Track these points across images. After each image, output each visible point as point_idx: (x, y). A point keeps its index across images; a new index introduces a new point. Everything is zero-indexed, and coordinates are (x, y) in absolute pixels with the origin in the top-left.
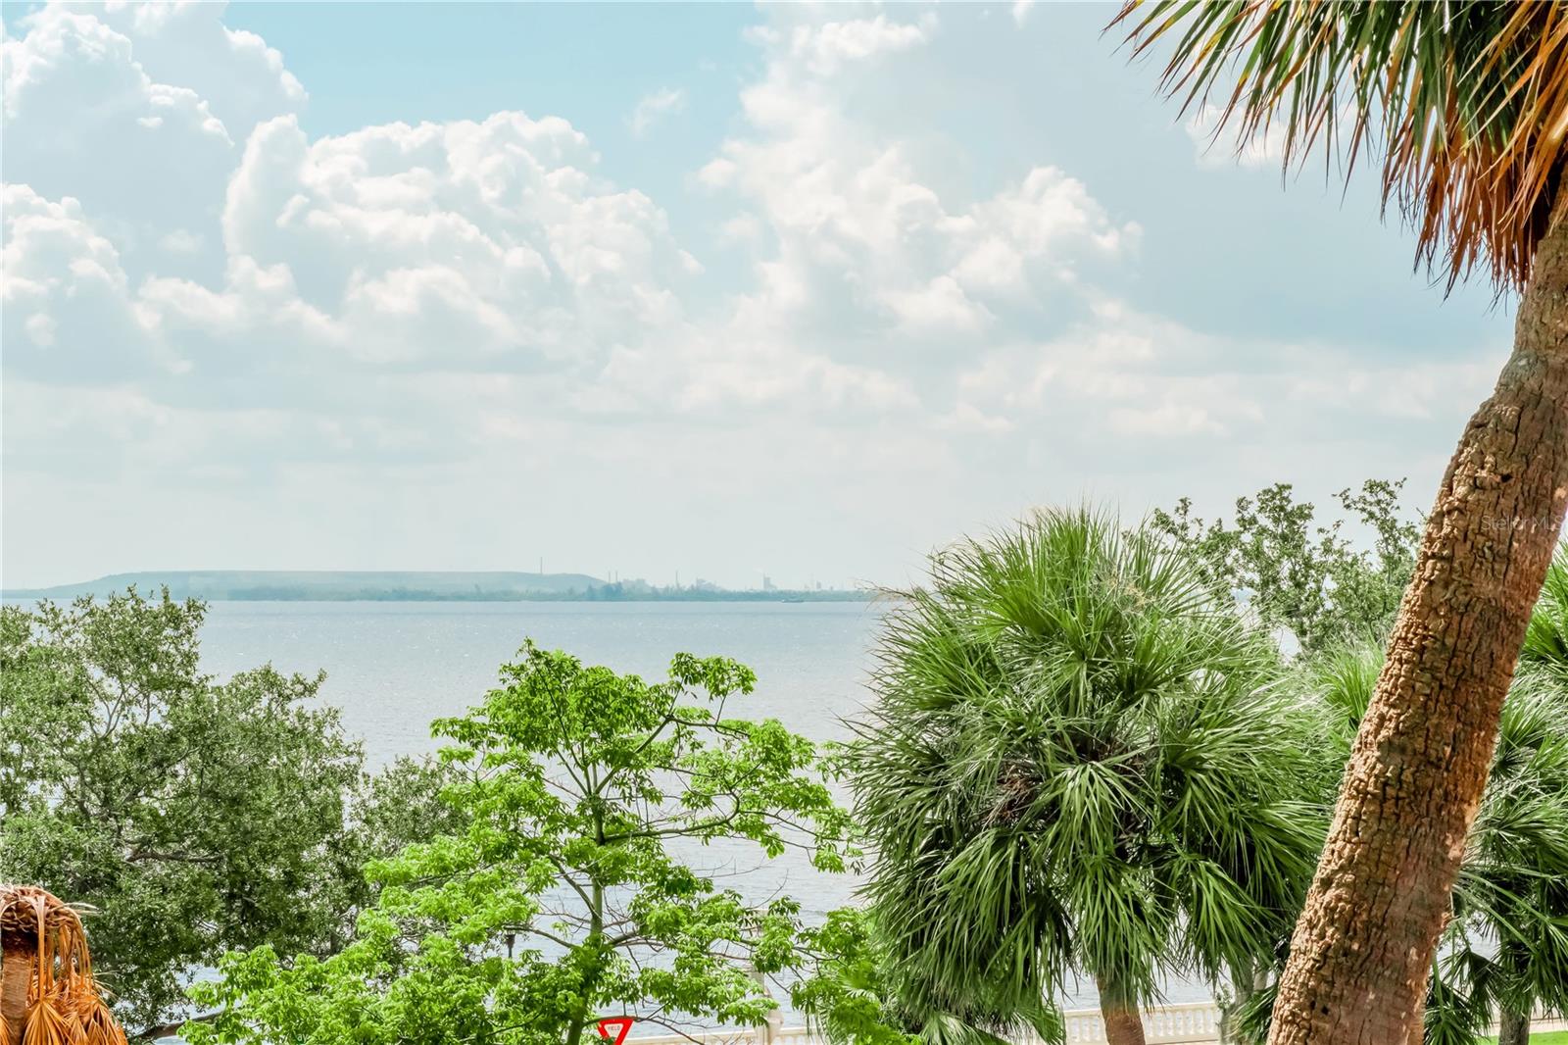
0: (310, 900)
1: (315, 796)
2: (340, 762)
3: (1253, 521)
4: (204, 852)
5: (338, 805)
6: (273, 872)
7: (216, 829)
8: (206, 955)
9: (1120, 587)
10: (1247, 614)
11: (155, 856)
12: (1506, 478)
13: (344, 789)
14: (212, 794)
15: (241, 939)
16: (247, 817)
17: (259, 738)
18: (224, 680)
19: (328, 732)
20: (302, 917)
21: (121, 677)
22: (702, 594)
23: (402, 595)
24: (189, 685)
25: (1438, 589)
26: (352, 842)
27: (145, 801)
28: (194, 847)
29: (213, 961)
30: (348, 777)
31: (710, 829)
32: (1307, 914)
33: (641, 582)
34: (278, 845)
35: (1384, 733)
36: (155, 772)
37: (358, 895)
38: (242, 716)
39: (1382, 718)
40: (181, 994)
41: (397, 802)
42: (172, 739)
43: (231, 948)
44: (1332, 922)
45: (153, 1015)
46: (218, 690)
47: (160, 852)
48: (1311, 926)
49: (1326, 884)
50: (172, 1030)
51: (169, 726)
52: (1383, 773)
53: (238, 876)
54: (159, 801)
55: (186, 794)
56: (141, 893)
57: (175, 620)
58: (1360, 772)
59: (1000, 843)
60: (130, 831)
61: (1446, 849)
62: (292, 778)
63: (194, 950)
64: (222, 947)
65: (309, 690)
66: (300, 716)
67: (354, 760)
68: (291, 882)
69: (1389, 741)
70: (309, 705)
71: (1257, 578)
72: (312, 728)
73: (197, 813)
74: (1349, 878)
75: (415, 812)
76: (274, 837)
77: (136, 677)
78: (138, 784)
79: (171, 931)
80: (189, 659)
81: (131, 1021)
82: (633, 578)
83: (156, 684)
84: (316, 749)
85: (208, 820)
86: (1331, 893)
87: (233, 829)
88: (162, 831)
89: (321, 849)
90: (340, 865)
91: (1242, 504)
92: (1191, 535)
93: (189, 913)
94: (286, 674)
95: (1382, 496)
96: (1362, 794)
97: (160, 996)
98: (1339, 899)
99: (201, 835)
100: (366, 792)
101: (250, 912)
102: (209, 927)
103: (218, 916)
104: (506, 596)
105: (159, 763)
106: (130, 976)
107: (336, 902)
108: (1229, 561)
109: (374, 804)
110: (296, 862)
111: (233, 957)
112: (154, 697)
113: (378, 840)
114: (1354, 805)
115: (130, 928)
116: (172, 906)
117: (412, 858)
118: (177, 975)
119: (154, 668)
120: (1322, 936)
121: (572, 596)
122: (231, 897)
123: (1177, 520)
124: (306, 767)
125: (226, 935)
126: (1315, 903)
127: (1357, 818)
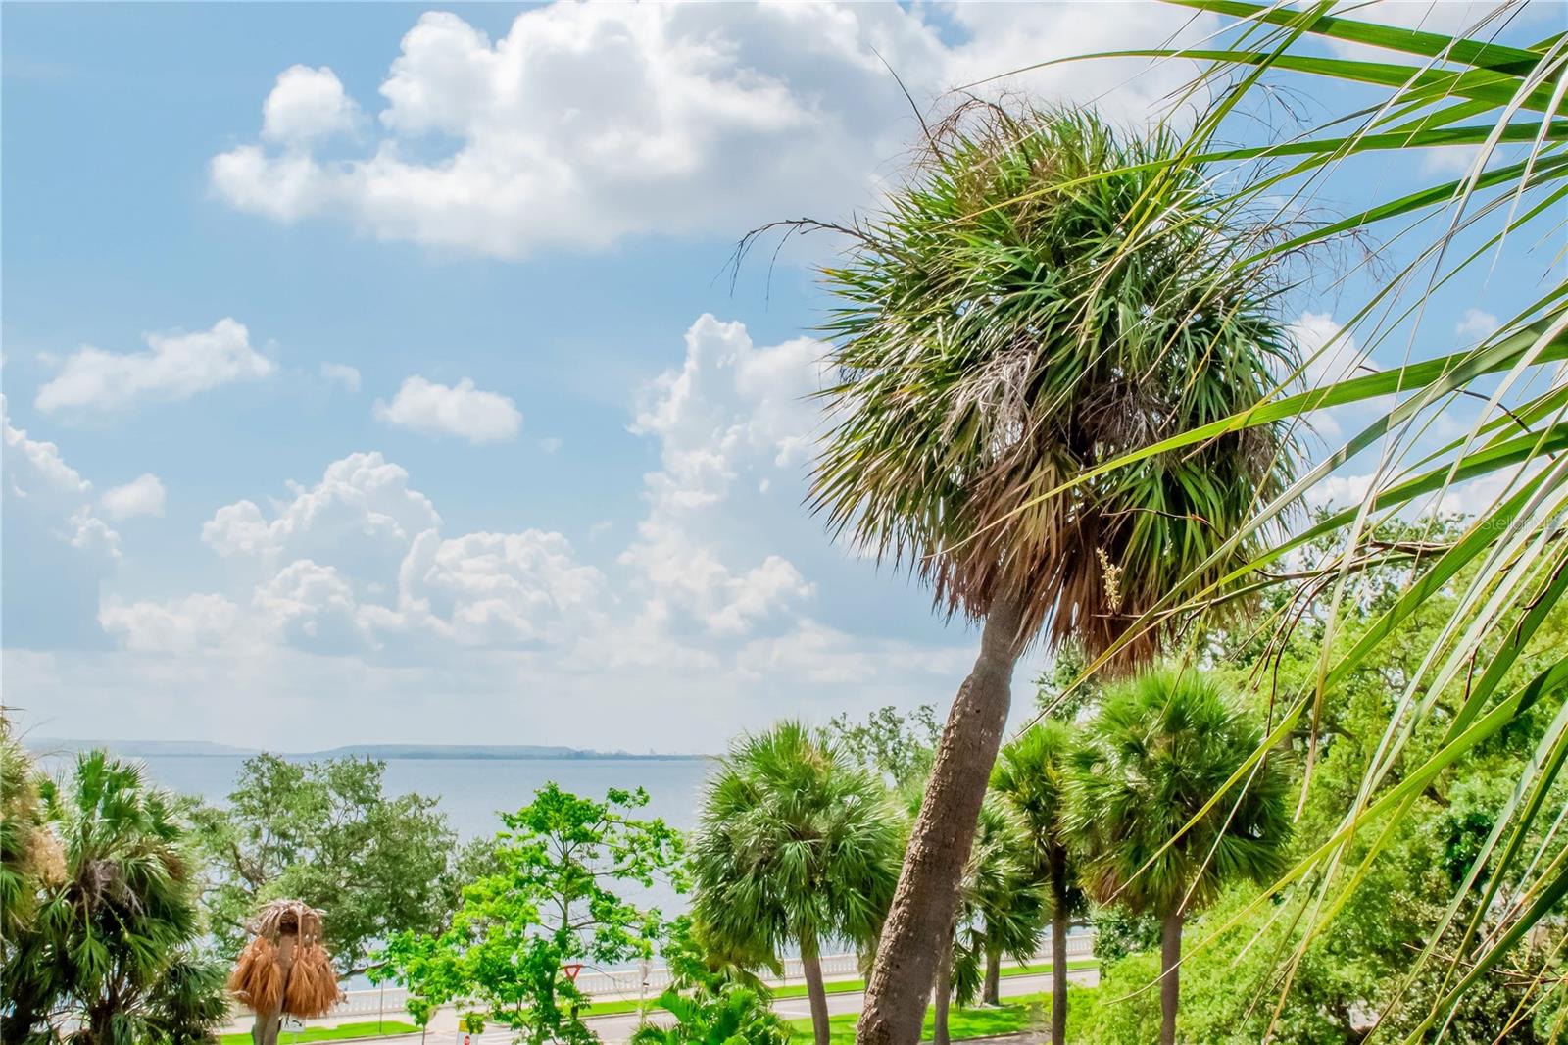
0: (430, 906)
1: (434, 855)
2: (447, 839)
3: (876, 723)
4: (380, 883)
5: (445, 859)
6: (412, 893)
7: (386, 872)
8: (378, 934)
9: (811, 756)
10: (873, 769)
11: (356, 885)
12: (978, 711)
13: (448, 852)
14: (385, 854)
15: (396, 926)
16: (401, 866)
17: (407, 826)
18: (393, 800)
19: (442, 824)
20: (425, 915)
21: (345, 797)
22: (619, 756)
23: (480, 756)
24: (377, 801)
25: (948, 763)
26: (451, 878)
27: (353, 858)
28: (375, 880)
29: (382, 937)
30: (450, 846)
31: (622, 873)
32: (890, 919)
33: (593, 751)
34: (415, 879)
35: (924, 832)
36: (359, 843)
37: (453, 904)
38: (401, 816)
39: (924, 824)
40: (366, 954)
41: (473, 858)
42: (368, 827)
43: (390, 931)
44: (900, 923)
45: (350, 965)
46: (390, 804)
47: (359, 883)
48: (891, 925)
49: (898, 904)
50: (362, 972)
51: (366, 821)
52: (924, 850)
53: (395, 895)
54: (360, 858)
55: (372, 854)
56: (349, 904)
57: (372, 769)
58: (914, 850)
59: (756, 879)
60: (346, 873)
61: (953, 887)
62: (424, 846)
63: (372, 931)
64: (386, 930)
65: (433, 804)
66: (429, 817)
67: (453, 838)
68: (421, 898)
69: (926, 835)
70: (432, 811)
71: (876, 750)
72: (434, 822)
73: (378, 864)
74: (909, 901)
75: (481, 864)
76: (413, 876)
77: (352, 797)
78: (350, 849)
79: (362, 922)
80: (378, 789)
81: (341, 967)
82: (589, 749)
83: (362, 801)
84: (436, 832)
85: (383, 867)
86: (901, 908)
87: (394, 872)
88: (360, 872)
89: (436, 882)
90: (445, 890)
91: (872, 715)
92: (847, 729)
93: (373, 912)
94: (423, 797)
95: (928, 712)
96: (914, 861)
97: (355, 955)
98: (904, 911)
99: (379, 875)
100: (458, 853)
101: (400, 912)
102: (380, 920)
103: (385, 915)
104: (529, 757)
105: (361, 839)
106: (341, 945)
107: (442, 908)
108: (864, 742)
109: (462, 860)
110: (424, 888)
111: (392, 936)
112: (360, 807)
113: (463, 877)
114: (911, 866)
115: (342, 921)
116: (363, 910)
117: (482, 886)
118: (364, 944)
119: (361, 793)
120: (896, 929)
121: (560, 757)
122: (392, 906)
123: (841, 722)
124: (430, 842)
125: (388, 925)
126: (893, 914)
127: (912, 872)
